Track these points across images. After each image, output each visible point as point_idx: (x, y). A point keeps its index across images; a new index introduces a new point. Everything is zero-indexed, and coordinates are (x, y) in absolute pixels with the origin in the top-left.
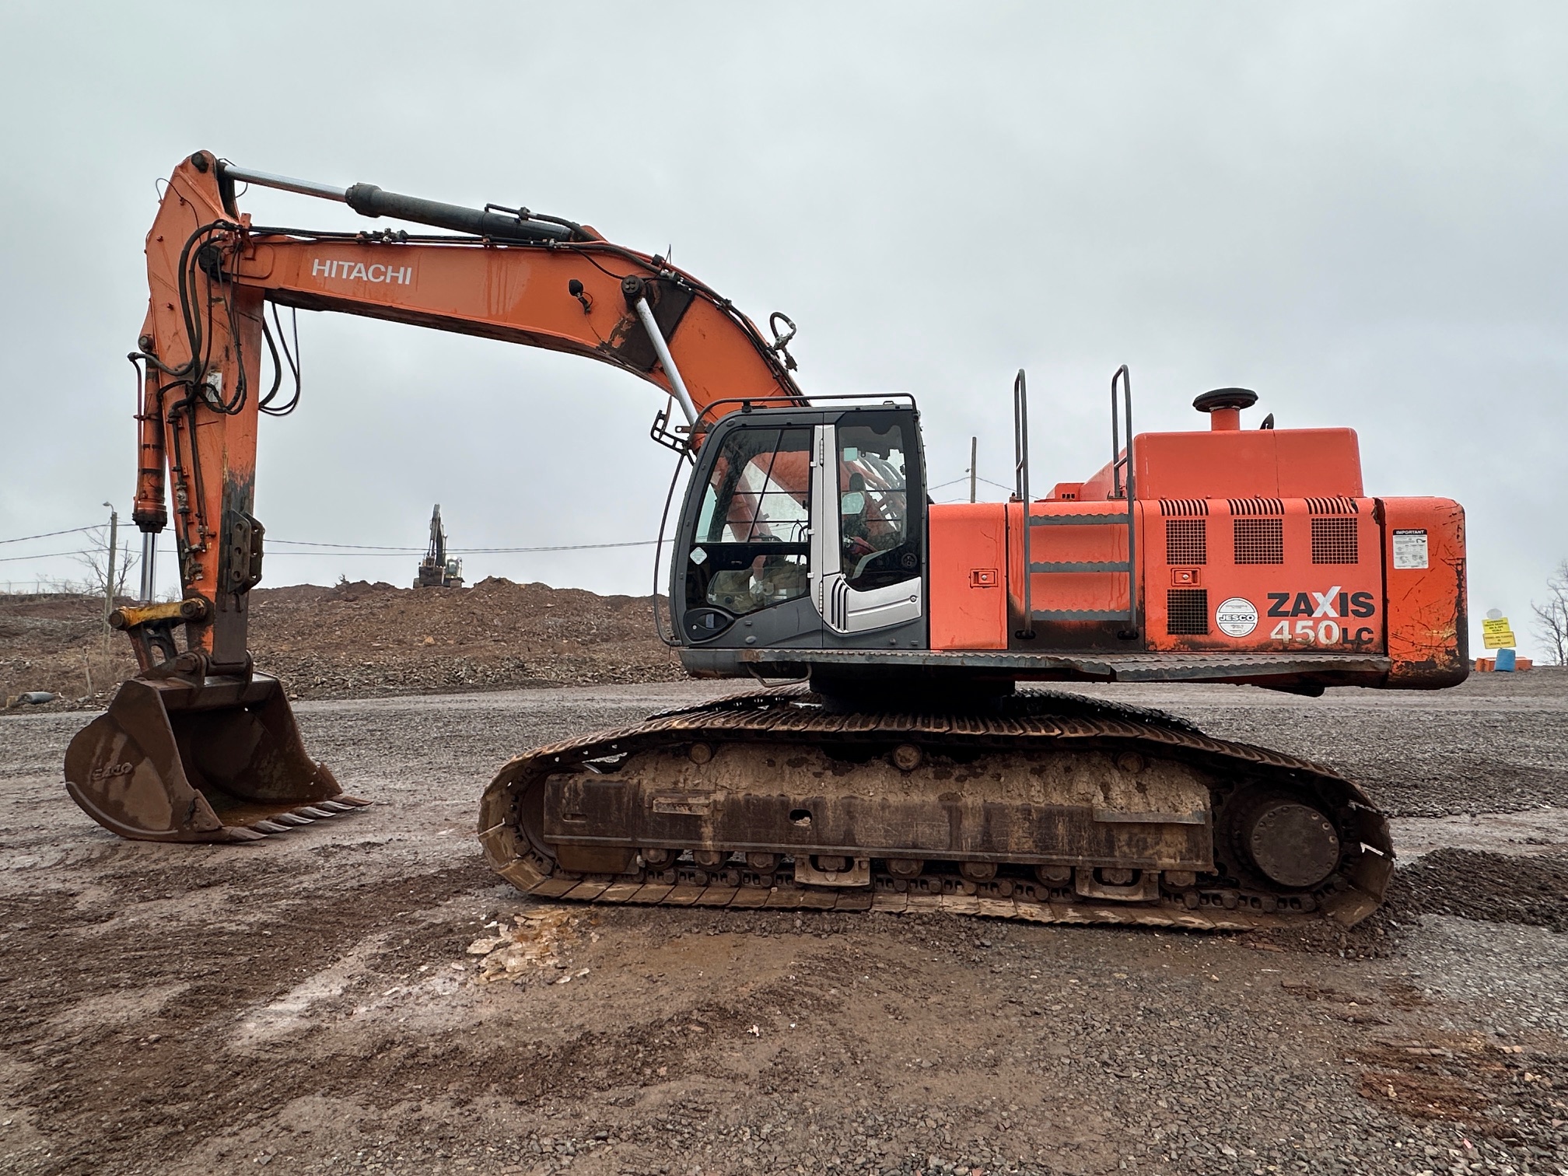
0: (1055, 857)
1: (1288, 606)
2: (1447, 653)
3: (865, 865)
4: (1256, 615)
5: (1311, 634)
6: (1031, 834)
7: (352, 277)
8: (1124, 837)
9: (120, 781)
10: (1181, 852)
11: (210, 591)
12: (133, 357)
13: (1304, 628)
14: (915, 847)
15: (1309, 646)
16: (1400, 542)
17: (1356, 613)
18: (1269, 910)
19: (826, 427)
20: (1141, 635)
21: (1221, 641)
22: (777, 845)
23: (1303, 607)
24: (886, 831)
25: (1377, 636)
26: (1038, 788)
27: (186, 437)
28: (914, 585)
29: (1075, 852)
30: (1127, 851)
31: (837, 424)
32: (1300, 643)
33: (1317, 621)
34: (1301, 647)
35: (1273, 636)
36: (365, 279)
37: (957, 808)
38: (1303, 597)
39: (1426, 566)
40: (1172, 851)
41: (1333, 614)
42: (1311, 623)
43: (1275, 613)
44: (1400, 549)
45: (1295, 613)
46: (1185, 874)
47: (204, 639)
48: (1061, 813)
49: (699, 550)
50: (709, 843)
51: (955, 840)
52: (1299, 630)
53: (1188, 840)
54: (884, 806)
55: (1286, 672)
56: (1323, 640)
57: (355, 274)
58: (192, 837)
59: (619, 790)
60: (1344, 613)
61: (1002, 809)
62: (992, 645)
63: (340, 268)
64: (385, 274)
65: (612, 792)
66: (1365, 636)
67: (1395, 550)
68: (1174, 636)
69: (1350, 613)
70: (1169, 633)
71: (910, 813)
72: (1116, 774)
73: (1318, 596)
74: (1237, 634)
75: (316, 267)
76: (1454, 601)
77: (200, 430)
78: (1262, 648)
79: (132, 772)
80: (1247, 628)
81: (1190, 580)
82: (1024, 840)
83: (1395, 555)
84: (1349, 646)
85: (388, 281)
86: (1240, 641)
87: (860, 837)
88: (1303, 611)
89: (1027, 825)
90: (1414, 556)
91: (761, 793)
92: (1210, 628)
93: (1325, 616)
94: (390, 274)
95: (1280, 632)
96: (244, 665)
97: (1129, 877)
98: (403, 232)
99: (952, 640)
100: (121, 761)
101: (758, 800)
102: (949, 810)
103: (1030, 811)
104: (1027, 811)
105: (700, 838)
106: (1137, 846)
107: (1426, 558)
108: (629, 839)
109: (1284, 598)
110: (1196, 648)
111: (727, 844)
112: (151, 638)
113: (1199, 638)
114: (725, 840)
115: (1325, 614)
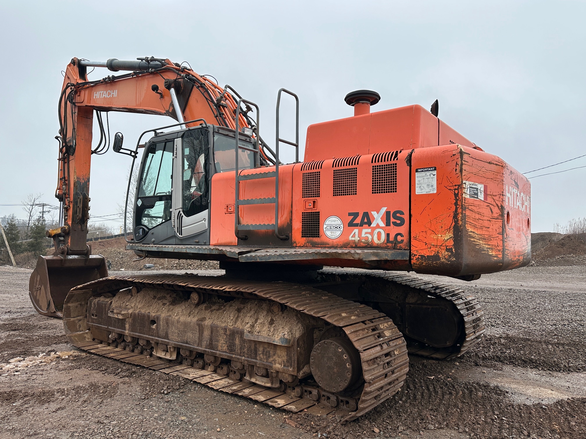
0: (234, 356)
1: (358, 221)
2: (447, 250)
3: (172, 350)
4: (342, 226)
5: (370, 237)
6: (226, 342)
8: (261, 349)
9: (39, 292)
10: (284, 362)
11: (70, 223)
12: (57, 138)
13: (366, 233)
14: (187, 343)
15: (368, 244)
16: (420, 177)
17: (395, 224)
19: (178, 139)
20: (290, 238)
21: (325, 241)
22: (145, 336)
23: (366, 221)
24: (178, 334)
25: (405, 239)
26: (232, 318)
27: (66, 165)
29: (242, 354)
30: (262, 357)
31: (182, 137)
32: (364, 243)
33: (374, 229)
34: (364, 245)
35: (350, 238)
36: (106, 97)
37: (202, 325)
38: (366, 215)
39: (435, 192)
40: (280, 360)
41: (382, 224)
42: (369, 230)
43: (351, 224)
44: (419, 181)
45: (362, 224)
46: (287, 375)
47: (69, 241)
48: (237, 332)
49: (139, 200)
50: (127, 331)
51: (200, 341)
52: (363, 235)
53: (287, 355)
54: (178, 322)
55: (310, 258)
56: (376, 241)
57: (104, 96)
58: (50, 315)
59: (105, 304)
60: (388, 224)
61: (217, 327)
62: (232, 243)
63: (100, 94)
64: (110, 94)
65: (104, 306)
66: (399, 238)
67: (417, 182)
68: (304, 238)
69: (391, 224)
70: (302, 237)
71: (186, 325)
72: (265, 313)
73: (374, 213)
74: (333, 237)
75: (95, 95)
76: (452, 215)
77: (70, 162)
78: (345, 245)
79: (40, 289)
80: (338, 233)
81: (312, 207)
82: (224, 345)
83: (416, 186)
84: (390, 245)
85: (111, 96)
86: (335, 241)
87: (170, 336)
88: (366, 223)
89: (225, 337)
90: (428, 185)
91: (143, 311)
92: (321, 233)
93: (378, 226)
94: (112, 94)
95: (354, 236)
96: (86, 251)
97: (263, 372)
98: (113, 76)
99: (218, 241)
100: (39, 285)
101: (141, 314)
102: (199, 325)
103: (226, 330)
104: (225, 329)
105: (125, 330)
106: (266, 355)
107: (435, 186)
108: (106, 327)
109: (356, 215)
110: (314, 245)
112: (61, 241)
113: (315, 240)
114: (132, 331)
115: (378, 225)
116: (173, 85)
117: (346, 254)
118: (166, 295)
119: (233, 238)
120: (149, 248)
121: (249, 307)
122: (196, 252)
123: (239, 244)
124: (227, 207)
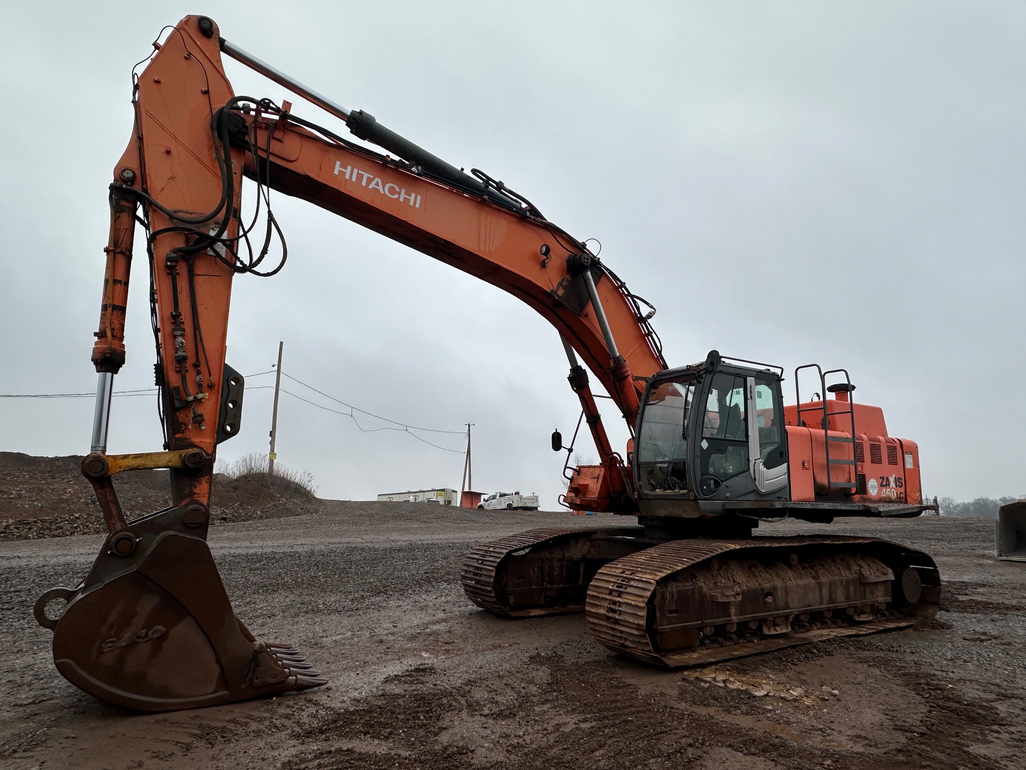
0: (851, 603)
1: (884, 482)
2: (918, 502)
4: (877, 486)
5: (890, 495)
6: (844, 593)
7: (371, 187)
8: (870, 589)
9: (144, 648)
10: (883, 594)
11: (206, 442)
13: (888, 492)
14: (809, 606)
16: (907, 457)
17: (899, 486)
19: (752, 378)
20: (850, 493)
21: (870, 497)
22: (761, 614)
23: (888, 483)
28: (785, 466)
29: (855, 599)
30: (870, 596)
31: (756, 375)
34: (889, 500)
35: (882, 496)
36: (382, 191)
38: (887, 479)
39: (912, 468)
40: (880, 594)
42: (890, 490)
43: (881, 485)
44: (906, 460)
45: (886, 485)
46: (884, 604)
47: (197, 490)
48: (850, 582)
49: (704, 441)
50: (734, 618)
51: (821, 600)
53: (884, 588)
54: (798, 586)
56: (893, 497)
57: (373, 185)
59: (693, 591)
60: (896, 486)
61: (834, 582)
62: (810, 499)
63: (360, 177)
64: (399, 194)
66: (902, 496)
68: (859, 495)
70: (857, 492)
73: (890, 478)
74: (874, 494)
75: (338, 167)
76: (918, 481)
77: (200, 279)
78: (880, 501)
79: (163, 637)
80: (876, 491)
81: (861, 470)
82: (842, 596)
83: (906, 463)
84: (898, 500)
85: (402, 199)
87: (791, 605)
88: (888, 485)
89: (842, 588)
90: (909, 463)
93: (893, 487)
94: (403, 195)
95: (883, 493)
97: (869, 609)
99: (798, 496)
100: (148, 625)
101: (753, 589)
104: (841, 582)
105: (730, 616)
106: (872, 593)
107: (912, 464)
108: (700, 622)
109: (883, 479)
110: (864, 500)
111: (742, 617)
113: (865, 496)
114: (741, 615)
119: (810, 493)
123: (816, 500)
124: (803, 462)
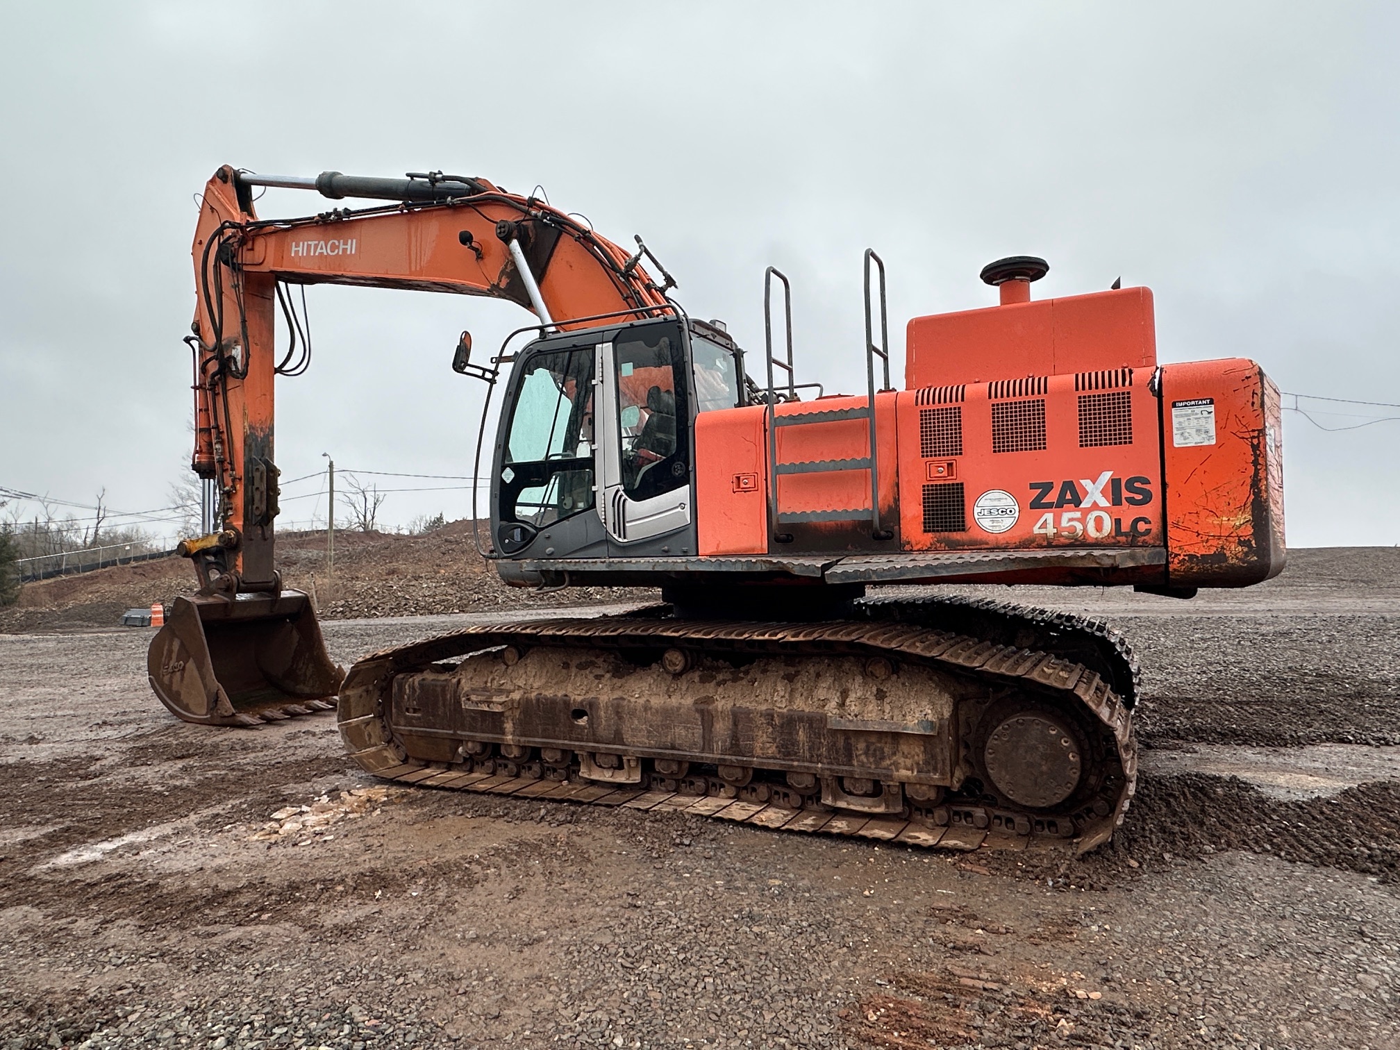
0: (796, 763)
1: (1052, 497)
2: (1240, 543)
3: (633, 764)
4: (1017, 508)
5: (1079, 527)
6: (774, 739)
7: (317, 254)
8: (862, 745)
9: (178, 675)
10: (918, 764)
11: (239, 524)
12: (188, 340)
13: (1071, 520)
14: (673, 748)
15: (1076, 540)
16: (1182, 416)
17: (1131, 501)
18: (1023, 832)
19: (605, 345)
20: (897, 536)
21: (979, 537)
22: (561, 742)
23: (1068, 496)
24: (649, 732)
25: (1155, 527)
26: (782, 693)
27: (220, 399)
28: (683, 492)
29: (815, 759)
30: (865, 760)
31: (614, 341)
32: (1067, 538)
33: (1086, 512)
34: (1067, 541)
35: (1036, 530)
36: (325, 253)
37: (708, 711)
38: (1069, 486)
39: (1213, 442)
40: (909, 762)
41: (1104, 503)
42: (1078, 515)
43: (1037, 505)
44: (1180, 423)
45: (1060, 504)
46: (924, 788)
48: (801, 719)
49: (508, 470)
50: (510, 737)
51: (707, 743)
52: (1064, 523)
53: (925, 752)
54: (647, 708)
55: (999, 570)
56: (1092, 533)
57: (319, 250)
58: (218, 721)
59: (444, 688)
60: (1116, 501)
61: (748, 712)
62: (753, 549)
63: (309, 246)
64: (338, 247)
65: (439, 689)
66: (1142, 527)
67: (1175, 425)
68: (930, 534)
69: (1124, 500)
70: (925, 531)
71: (668, 715)
72: (859, 679)
73: (1087, 483)
74: (996, 530)
75: (294, 249)
76: (1249, 481)
77: (230, 394)
78: (1026, 544)
79: (184, 669)
80: (1007, 523)
81: (945, 474)
82: (768, 745)
83: (1175, 431)
84: (1122, 539)
85: (341, 253)
86: (1000, 537)
87: (627, 737)
88: (1069, 502)
89: (770, 730)
90: (1198, 431)
91: (549, 693)
92: (968, 523)
93: (1095, 506)
94: (342, 247)
95: (1044, 525)
96: (273, 584)
97: (869, 787)
98: (346, 209)
99: (718, 546)
100: (178, 660)
101: (546, 699)
102: (702, 712)
103: (773, 716)
104: (770, 716)
105: (504, 733)
106: (874, 755)
107: (1213, 432)
108: (451, 732)
109: (1048, 487)
110: (954, 546)
111: (523, 739)
112: (210, 563)
113: (957, 536)
114: (522, 736)
115: (1095, 504)
116: (515, 233)
117: (1083, 557)
118: (593, 659)
119: (757, 539)
120: (585, 565)
121: (812, 671)
122: (712, 569)
123: (772, 551)
124: (738, 478)
